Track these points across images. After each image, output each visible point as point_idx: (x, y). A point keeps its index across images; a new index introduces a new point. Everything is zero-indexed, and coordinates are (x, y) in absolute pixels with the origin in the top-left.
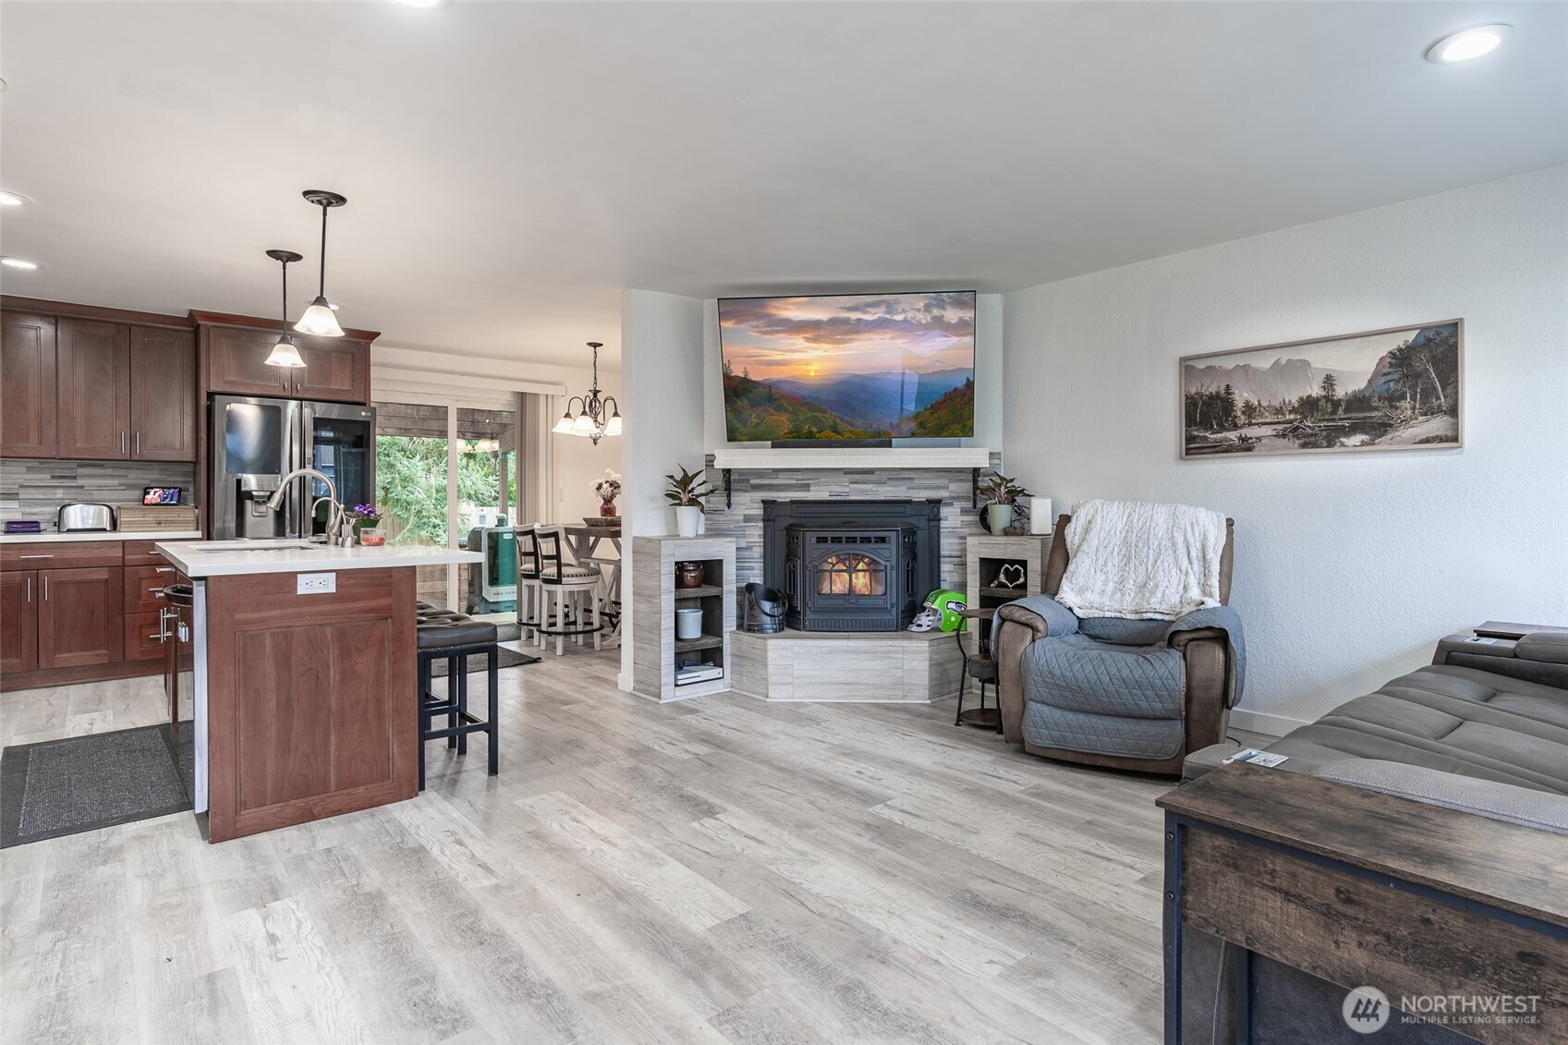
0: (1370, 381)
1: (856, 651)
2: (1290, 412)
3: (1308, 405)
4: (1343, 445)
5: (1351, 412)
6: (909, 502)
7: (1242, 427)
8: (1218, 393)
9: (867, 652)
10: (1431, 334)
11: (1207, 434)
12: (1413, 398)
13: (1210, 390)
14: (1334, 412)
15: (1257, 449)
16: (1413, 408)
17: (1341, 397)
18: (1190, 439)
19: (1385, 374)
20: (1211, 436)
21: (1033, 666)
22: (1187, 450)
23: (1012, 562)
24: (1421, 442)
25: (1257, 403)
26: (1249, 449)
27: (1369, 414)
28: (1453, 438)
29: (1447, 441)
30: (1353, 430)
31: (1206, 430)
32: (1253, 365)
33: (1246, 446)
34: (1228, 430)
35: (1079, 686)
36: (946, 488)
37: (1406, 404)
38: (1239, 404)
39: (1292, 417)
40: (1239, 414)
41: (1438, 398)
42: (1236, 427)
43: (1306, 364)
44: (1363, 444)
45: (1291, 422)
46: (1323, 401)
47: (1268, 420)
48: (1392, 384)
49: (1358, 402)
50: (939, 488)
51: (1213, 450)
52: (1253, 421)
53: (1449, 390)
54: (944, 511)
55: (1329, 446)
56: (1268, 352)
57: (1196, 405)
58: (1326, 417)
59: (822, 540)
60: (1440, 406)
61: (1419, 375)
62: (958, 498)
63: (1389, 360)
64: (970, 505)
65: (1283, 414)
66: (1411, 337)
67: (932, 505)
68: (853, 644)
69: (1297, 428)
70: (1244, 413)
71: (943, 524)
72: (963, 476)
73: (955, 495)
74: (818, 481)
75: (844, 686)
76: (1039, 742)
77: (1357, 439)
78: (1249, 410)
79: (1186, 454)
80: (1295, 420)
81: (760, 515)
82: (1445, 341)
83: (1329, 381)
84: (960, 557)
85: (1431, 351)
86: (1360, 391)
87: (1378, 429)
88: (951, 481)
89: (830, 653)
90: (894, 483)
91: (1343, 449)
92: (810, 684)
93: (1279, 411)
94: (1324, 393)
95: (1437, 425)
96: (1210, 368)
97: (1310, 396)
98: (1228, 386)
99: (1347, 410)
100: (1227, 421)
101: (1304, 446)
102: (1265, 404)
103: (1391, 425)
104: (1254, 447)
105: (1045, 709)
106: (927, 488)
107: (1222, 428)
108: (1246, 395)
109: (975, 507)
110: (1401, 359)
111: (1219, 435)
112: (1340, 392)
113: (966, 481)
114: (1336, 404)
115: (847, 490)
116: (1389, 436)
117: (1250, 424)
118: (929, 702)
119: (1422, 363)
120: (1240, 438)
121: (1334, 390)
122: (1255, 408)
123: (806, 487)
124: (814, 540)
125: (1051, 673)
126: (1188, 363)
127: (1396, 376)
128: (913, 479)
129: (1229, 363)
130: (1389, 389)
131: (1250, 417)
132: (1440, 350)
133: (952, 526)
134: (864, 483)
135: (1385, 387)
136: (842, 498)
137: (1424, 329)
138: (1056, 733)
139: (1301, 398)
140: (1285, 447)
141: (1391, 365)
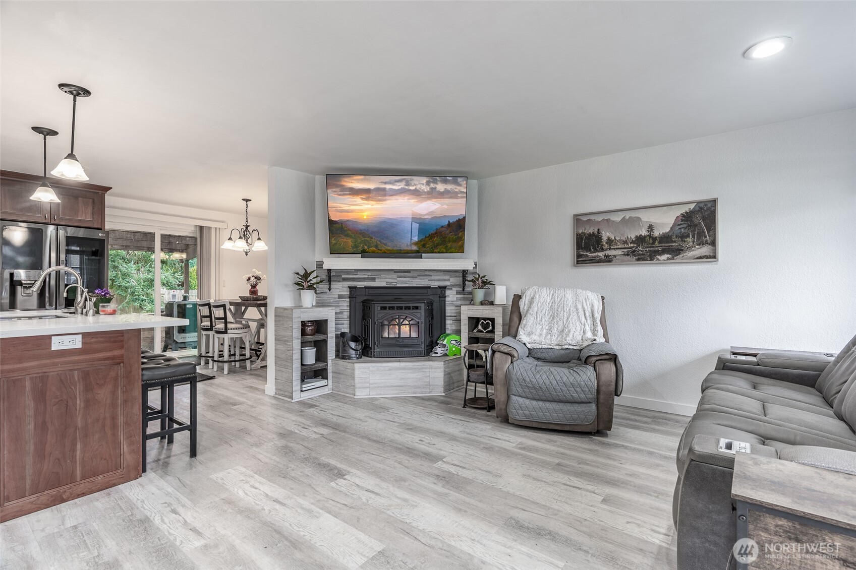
0: (671, 228)
1: (404, 369)
2: (631, 243)
3: (640, 240)
4: (658, 259)
5: (662, 243)
6: (429, 288)
7: (606, 250)
8: (593, 233)
9: (410, 369)
10: (702, 205)
11: (588, 254)
12: (693, 237)
13: (589, 231)
14: (653, 243)
15: (614, 261)
16: (693, 242)
17: (657, 235)
18: (579, 256)
19: (679, 225)
20: (590, 255)
21: (514, 376)
22: (577, 261)
23: (485, 319)
24: (697, 258)
25: (613, 238)
26: (610, 261)
27: (671, 244)
28: (714, 257)
29: (710, 258)
30: (663, 252)
31: (587, 251)
32: (611, 219)
33: (608, 260)
34: (599, 252)
35: (540, 387)
36: (449, 280)
37: (690, 240)
38: (605, 238)
39: (632, 245)
40: (604, 243)
41: (706, 237)
42: (603, 250)
43: (639, 219)
44: (668, 259)
45: (631, 248)
46: (648, 237)
47: (619, 247)
48: (682, 230)
49: (666, 238)
50: (445, 280)
51: (591, 261)
52: (612, 247)
53: (711, 233)
54: (448, 292)
55: (651, 260)
56: (619, 213)
57: (582, 239)
58: (650, 246)
59: (384, 308)
60: (707, 241)
61: (696, 226)
62: (455, 286)
63: (681, 218)
64: (461, 289)
65: (627, 244)
66: (692, 206)
67: (441, 289)
68: (402, 364)
69: (635, 251)
70: (607, 243)
71: (447, 299)
72: (457, 274)
73: (453, 284)
74: (380, 276)
75: (398, 388)
76: (518, 418)
77: (664, 257)
78: (610, 241)
79: (577, 264)
80: (634, 247)
81: (347, 295)
82: (709, 209)
83: (651, 228)
84: (456, 316)
85: (702, 214)
86: (667, 233)
87: (676, 252)
88: (451, 276)
89: (390, 370)
90: (421, 277)
91: (658, 262)
92: (379, 387)
93: (625, 242)
94: (648, 234)
95: (705, 250)
96: (589, 220)
97: (641, 235)
98: (599, 229)
99: (660, 243)
100: (598, 247)
101: (638, 260)
102: (618, 238)
103: (682, 250)
104: (612, 260)
105: (521, 400)
106: (439, 280)
107: (596, 251)
108: (608, 234)
109: (463, 290)
110: (687, 218)
111: (594, 254)
112: (656, 233)
113: (459, 276)
114: (655, 239)
115: (396, 281)
116: (681, 256)
117: (610, 249)
118: (444, 394)
119: (698, 219)
120: (605, 256)
121: (653, 232)
122: (613, 241)
123: (373, 280)
124: (379, 308)
125: (524, 380)
126: (578, 217)
127: (685, 226)
128: (431, 275)
129: (599, 218)
130: (681, 232)
131: (610, 245)
132: (706, 213)
133: (452, 300)
134: (405, 277)
135: (679, 231)
136: (393, 286)
137: (699, 203)
138: (527, 413)
139: (636, 236)
140: (628, 261)
141: (682, 220)
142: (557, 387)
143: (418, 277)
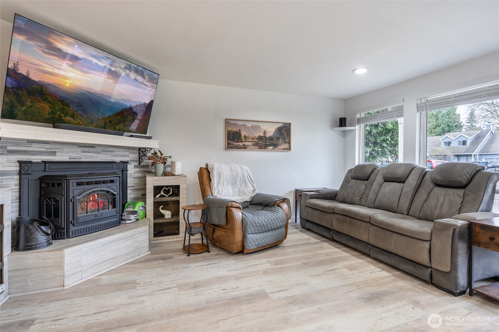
0: (273, 134)
2: (256, 139)
3: (260, 138)
4: (268, 149)
5: (270, 141)
6: (114, 162)
7: (243, 142)
8: (237, 131)
10: (285, 125)
11: (234, 143)
12: (282, 139)
13: (235, 130)
14: (266, 140)
15: (248, 148)
16: (282, 141)
17: (267, 137)
18: (229, 144)
19: (277, 133)
20: (235, 144)
22: (228, 147)
23: (167, 187)
24: (284, 149)
25: (247, 136)
26: (246, 148)
27: (273, 142)
28: (290, 149)
29: (288, 150)
30: (270, 145)
31: (233, 142)
32: (247, 125)
33: (245, 147)
34: (240, 142)
36: (128, 156)
37: (280, 140)
38: (243, 135)
39: (256, 140)
40: (243, 138)
41: (286, 140)
42: (242, 142)
43: (260, 127)
44: (272, 149)
45: (256, 142)
46: (264, 137)
47: (250, 141)
48: (278, 135)
49: (271, 138)
50: (125, 156)
51: (235, 148)
52: (247, 141)
53: (288, 138)
54: (129, 166)
55: (265, 149)
56: (251, 122)
57: (230, 134)
58: (264, 141)
59: (79, 184)
60: (287, 142)
61: (283, 134)
62: (133, 161)
63: (277, 129)
64: (137, 164)
65: (254, 140)
66: (282, 125)
67: (124, 164)
69: (258, 144)
70: (244, 138)
71: (128, 172)
72: (135, 151)
73: (132, 159)
74: (61, 150)
75: (111, 261)
77: (271, 148)
78: (245, 137)
79: (227, 148)
80: (257, 141)
81: (17, 170)
82: (288, 127)
83: (265, 132)
84: (133, 186)
85: (285, 129)
86: (272, 136)
87: (275, 146)
88: (130, 153)
89: (104, 245)
90: (105, 153)
91: (268, 150)
92: (92, 267)
93: (253, 139)
94: (264, 135)
95: (286, 146)
96: (235, 123)
97: (260, 136)
98: (240, 130)
99: (269, 140)
100: (239, 140)
101: (259, 148)
102: (250, 136)
103: (278, 145)
104: (247, 148)
106: (120, 156)
107: (238, 142)
108: (245, 133)
109: (139, 165)
110: (280, 129)
111: (237, 144)
112: (267, 136)
113: (136, 153)
114: (267, 138)
115: (80, 156)
116: (277, 148)
117: (246, 141)
119: (283, 131)
120: (243, 145)
121: (266, 135)
122: (247, 137)
123: (54, 153)
124: (75, 184)
126: (228, 121)
127: (279, 133)
128: (114, 151)
129: (240, 123)
130: (277, 136)
131: (246, 139)
132: (287, 129)
133: (131, 173)
134: (90, 152)
135: (276, 136)
136: (77, 160)
137: (284, 123)
139: (258, 136)
140: (255, 149)
141: (278, 131)
142: (271, 222)
143: (103, 153)
